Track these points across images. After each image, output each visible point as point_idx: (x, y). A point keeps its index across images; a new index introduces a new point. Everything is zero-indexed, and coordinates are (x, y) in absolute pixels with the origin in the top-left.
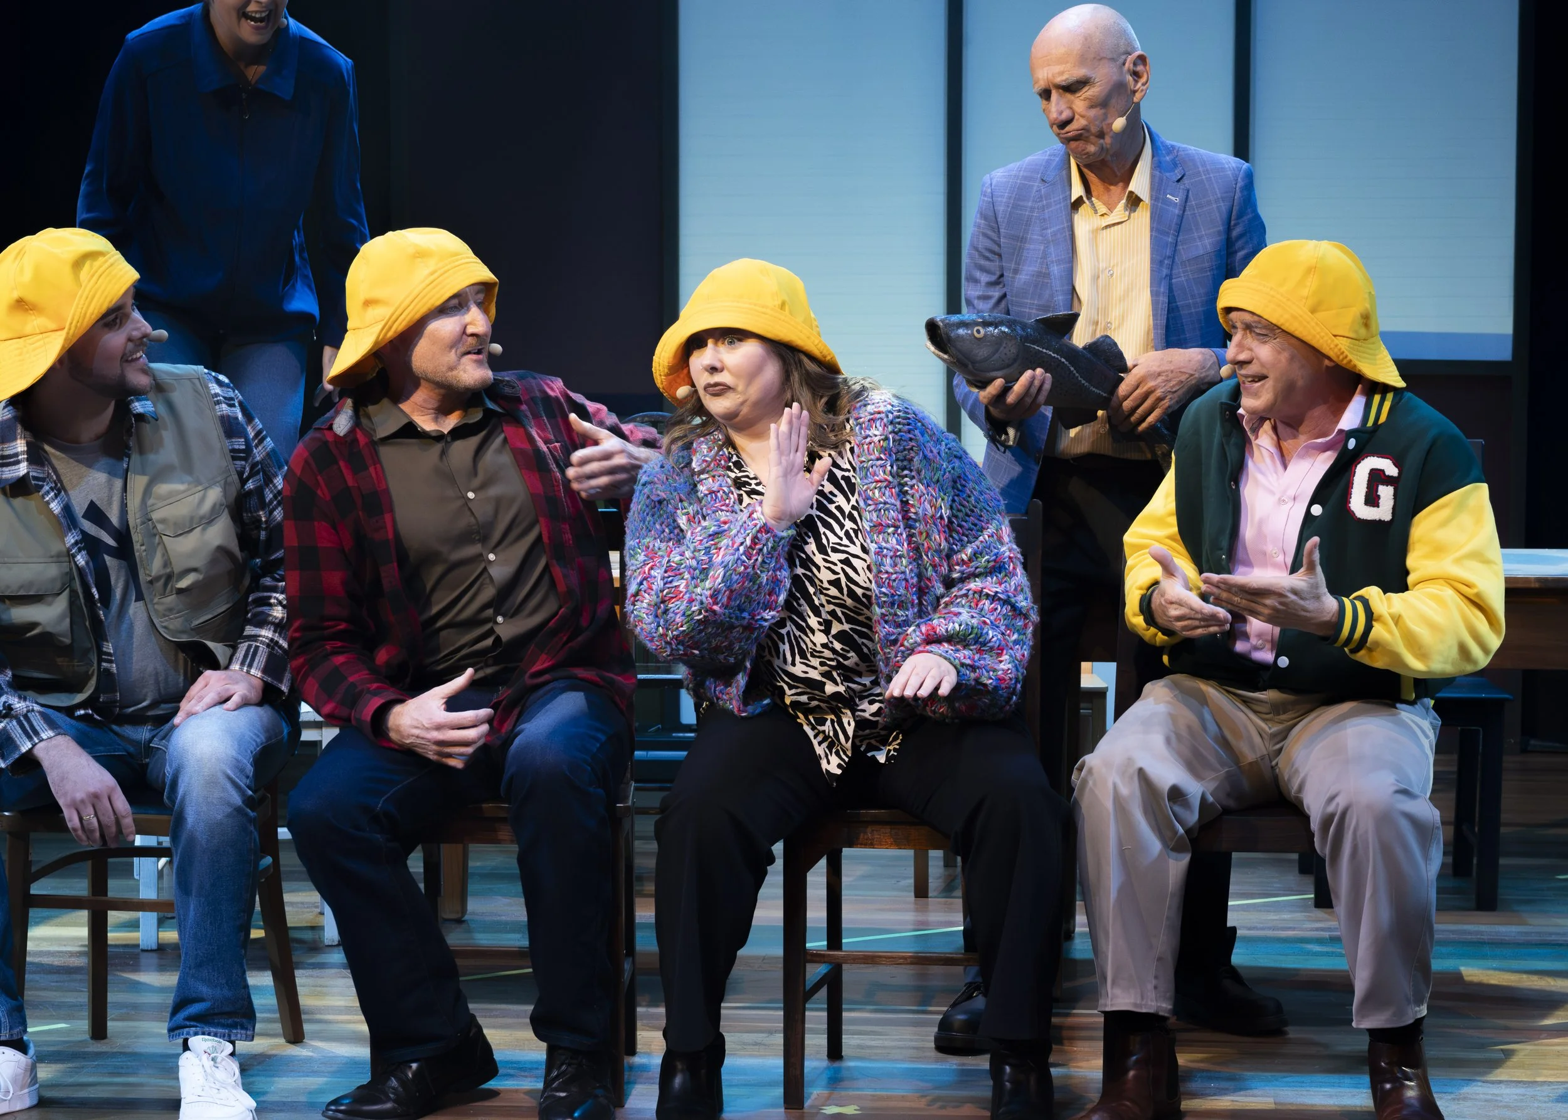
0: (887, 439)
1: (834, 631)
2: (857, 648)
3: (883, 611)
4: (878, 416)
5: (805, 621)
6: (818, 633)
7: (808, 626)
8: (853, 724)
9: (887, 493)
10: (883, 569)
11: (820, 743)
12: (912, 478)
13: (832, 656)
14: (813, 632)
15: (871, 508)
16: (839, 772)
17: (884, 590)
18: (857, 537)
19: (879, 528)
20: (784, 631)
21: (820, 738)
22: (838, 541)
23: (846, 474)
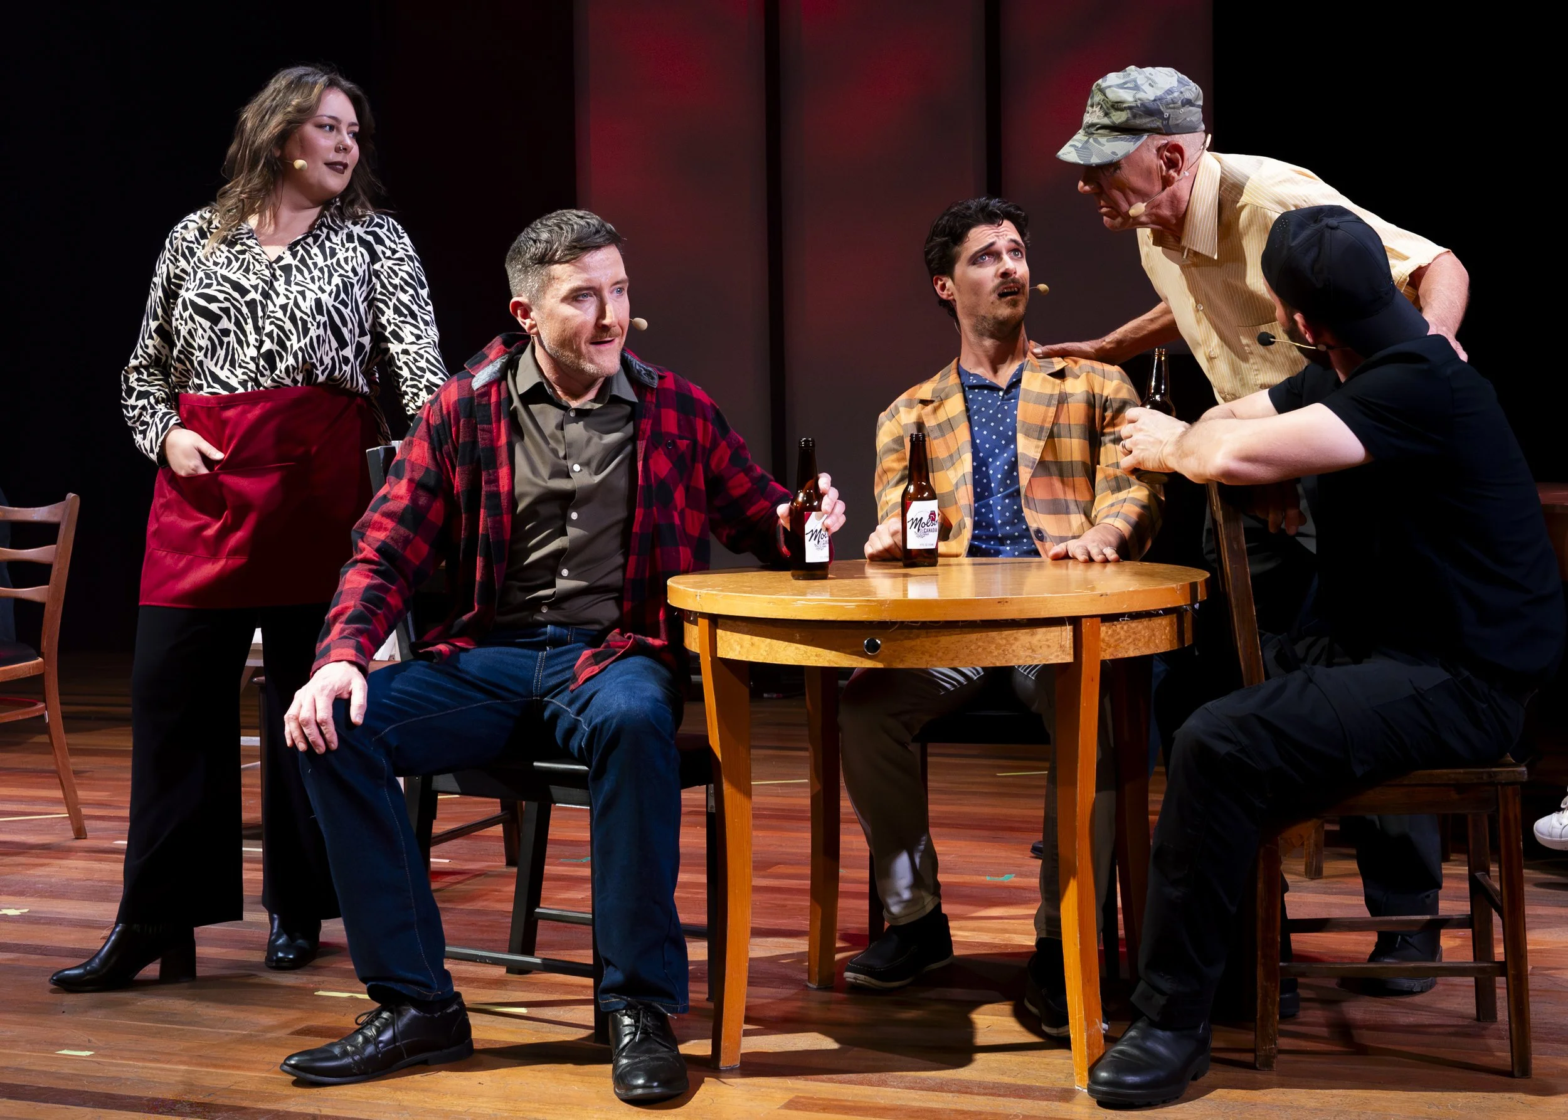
1: (263, 350)
5: (245, 336)
13: (254, 369)
14: (248, 345)
20: (226, 340)
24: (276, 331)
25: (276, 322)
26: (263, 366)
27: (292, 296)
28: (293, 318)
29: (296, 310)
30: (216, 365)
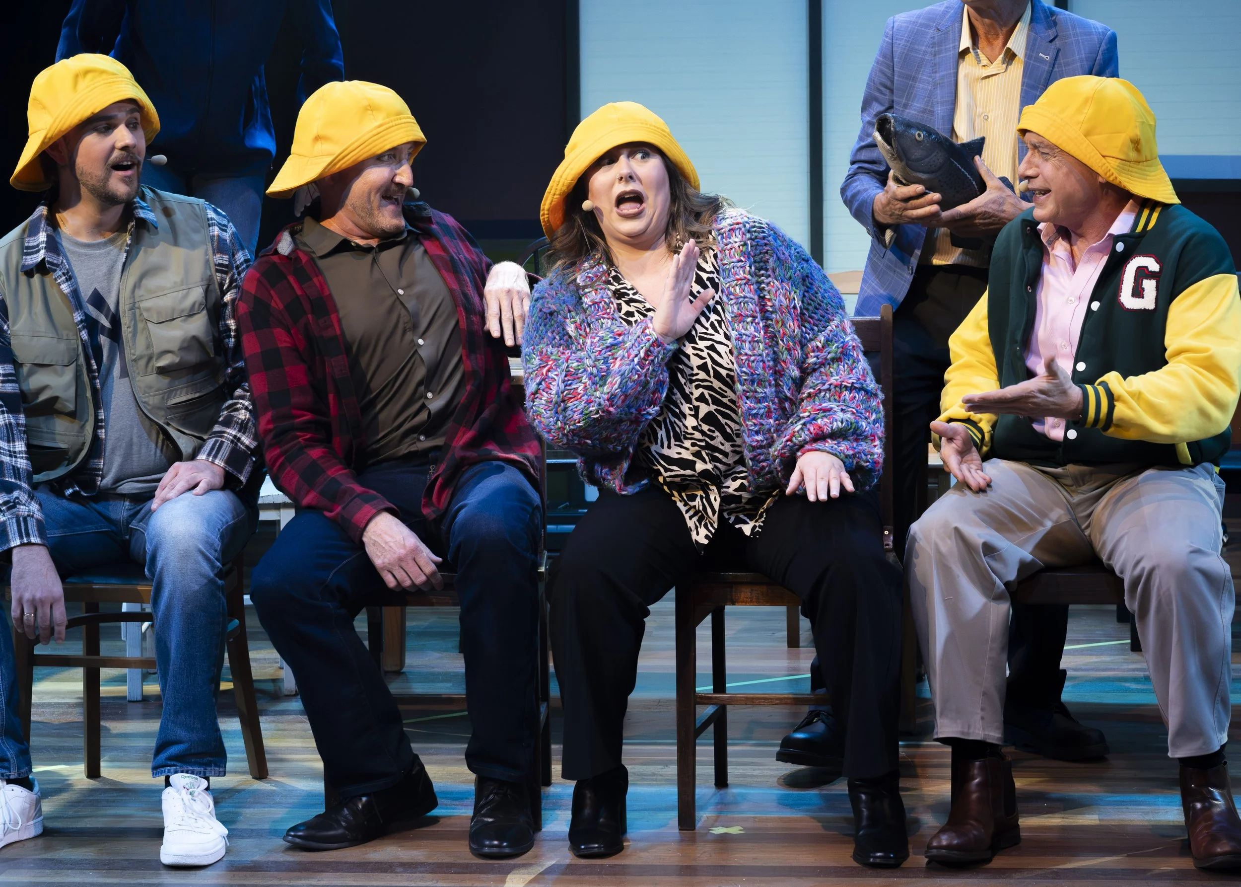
0: (745, 244)
1: (701, 415)
2: (721, 428)
3: (745, 387)
4: (737, 226)
6: (689, 419)
7: (681, 411)
8: (718, 499)
9: (747, 289)
10: (742, 351)
11: (691, 518)
12: (769, 276)
15: (732, 302)
16: (706, 542)
17: (744, 369)
18: (720, 327)
19: (739, 318)
21: (691, 513)
22: (704, 330)
23: (711, 275)
24: (706, 392)
25: (702, 384)
26: (709, 430)
27: (704, 354)
28: (718, 376)
29: (717, 368)
30: (662, 446)
